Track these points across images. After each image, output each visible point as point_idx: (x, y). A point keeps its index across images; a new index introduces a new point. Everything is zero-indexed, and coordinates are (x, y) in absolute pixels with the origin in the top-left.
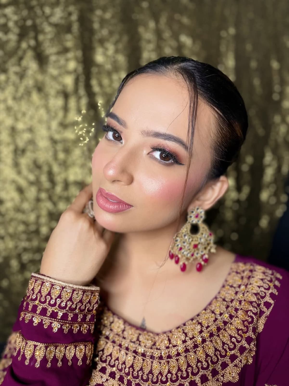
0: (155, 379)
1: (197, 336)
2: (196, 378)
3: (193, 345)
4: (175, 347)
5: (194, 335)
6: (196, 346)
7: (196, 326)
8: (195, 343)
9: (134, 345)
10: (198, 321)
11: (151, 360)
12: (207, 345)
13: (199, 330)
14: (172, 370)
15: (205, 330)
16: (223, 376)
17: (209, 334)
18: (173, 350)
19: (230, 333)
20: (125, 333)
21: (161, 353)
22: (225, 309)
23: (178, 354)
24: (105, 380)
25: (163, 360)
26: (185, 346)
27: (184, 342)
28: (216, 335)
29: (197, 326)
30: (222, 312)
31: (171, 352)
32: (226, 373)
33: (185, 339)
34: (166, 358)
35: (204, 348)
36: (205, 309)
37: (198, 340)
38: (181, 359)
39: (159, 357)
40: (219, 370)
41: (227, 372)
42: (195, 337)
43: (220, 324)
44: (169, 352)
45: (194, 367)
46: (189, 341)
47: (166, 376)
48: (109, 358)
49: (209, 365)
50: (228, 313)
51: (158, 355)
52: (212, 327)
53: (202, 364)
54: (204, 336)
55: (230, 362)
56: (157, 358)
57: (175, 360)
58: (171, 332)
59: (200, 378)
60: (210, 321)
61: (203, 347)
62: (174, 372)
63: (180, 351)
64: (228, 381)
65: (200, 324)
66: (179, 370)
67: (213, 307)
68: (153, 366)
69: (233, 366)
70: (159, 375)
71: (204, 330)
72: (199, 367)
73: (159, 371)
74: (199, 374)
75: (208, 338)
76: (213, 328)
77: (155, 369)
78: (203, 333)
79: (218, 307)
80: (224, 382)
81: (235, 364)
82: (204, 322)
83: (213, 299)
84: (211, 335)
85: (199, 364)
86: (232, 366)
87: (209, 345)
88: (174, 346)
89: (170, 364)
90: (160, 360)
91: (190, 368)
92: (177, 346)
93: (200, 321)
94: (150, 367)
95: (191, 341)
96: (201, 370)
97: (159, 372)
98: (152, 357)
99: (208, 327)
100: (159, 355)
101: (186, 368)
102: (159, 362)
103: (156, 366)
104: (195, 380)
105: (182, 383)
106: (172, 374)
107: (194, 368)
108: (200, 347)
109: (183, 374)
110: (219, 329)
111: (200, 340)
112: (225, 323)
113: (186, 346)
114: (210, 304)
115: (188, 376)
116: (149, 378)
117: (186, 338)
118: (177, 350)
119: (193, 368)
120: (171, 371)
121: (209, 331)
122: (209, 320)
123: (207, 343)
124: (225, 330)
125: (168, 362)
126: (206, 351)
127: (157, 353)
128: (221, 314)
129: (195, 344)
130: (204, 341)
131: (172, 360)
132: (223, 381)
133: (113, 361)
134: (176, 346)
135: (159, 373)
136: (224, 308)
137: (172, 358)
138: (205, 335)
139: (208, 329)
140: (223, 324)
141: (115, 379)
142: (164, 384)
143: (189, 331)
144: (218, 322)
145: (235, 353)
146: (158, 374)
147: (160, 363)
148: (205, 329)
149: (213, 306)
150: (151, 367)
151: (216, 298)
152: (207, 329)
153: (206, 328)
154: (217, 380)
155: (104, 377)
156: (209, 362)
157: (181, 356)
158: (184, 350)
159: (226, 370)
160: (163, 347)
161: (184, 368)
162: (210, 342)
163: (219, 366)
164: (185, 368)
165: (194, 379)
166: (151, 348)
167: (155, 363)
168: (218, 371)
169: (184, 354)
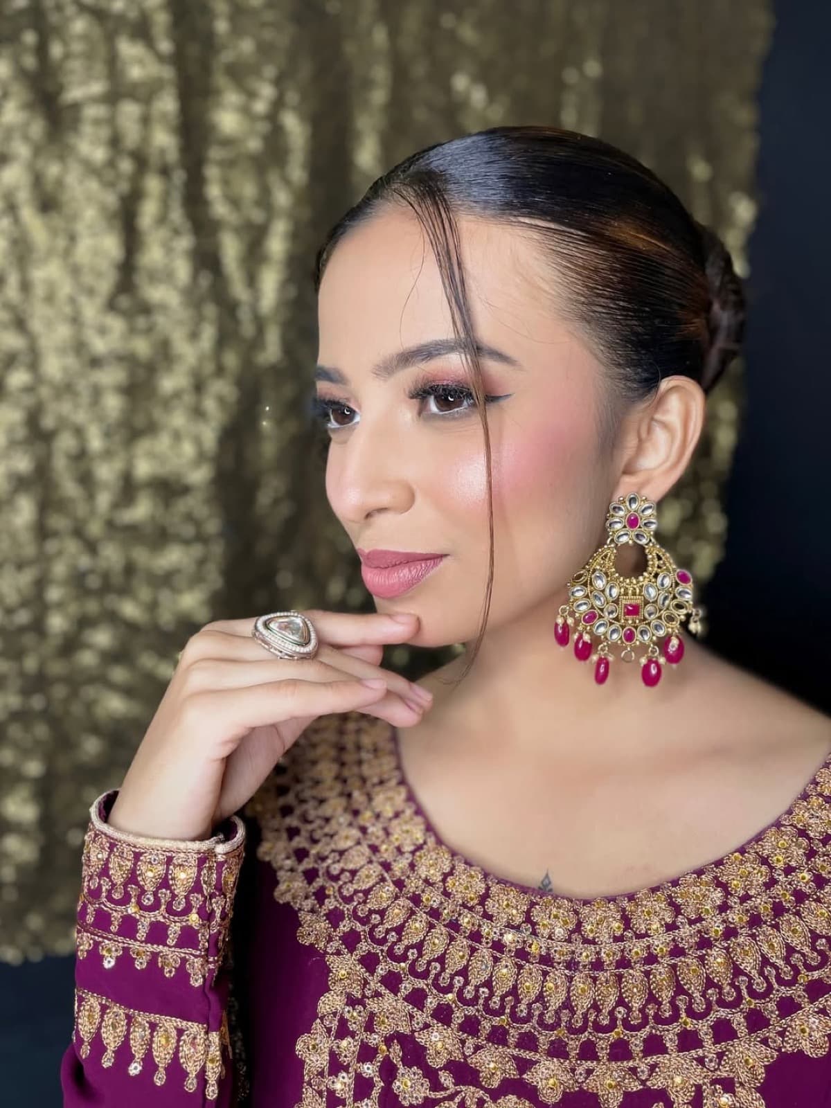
0: (577, 1021)
1: (710, 917)
2: (700, 1025)
3: (696, 939)
4: (644, 938)
5: (702, 912)
6: (704, 943)
7: (709, 891)
8: (703, 934)
9: (518, 937)
10: (716, 878)
11: (566, 971)
12: (739, 944)
13: (718, 903)
14: (630, 998)
15: (736, 906)
16: (782, 1034)
17: (746, 919)
18: (634, 945)
19: (813, 926)
20: (489, 903)
21: (598, 953)
22: (804, 859)
23: (651, 959)
24: (421, 1025)
25: (603, 970)
26: (674, 940)
27: (671, 927)
28: (768, 923)
29: (712, 890)
30: (793, 864)
31: (630, 951)
32: (791, 1026)
33: (674, 922)
34: (614, 968)
35: (731, 950)
36: (742, 851)
37: (712, 927)
38: (658, 973)
39: (591, 963)
40: (772, 1017)
41: (796, 1025)
42: (704, 920)
43: (784, 895)
44: (622, 951)
45: (696, 996)
46: (687, 926)
47: (611, 1013)
48: (436, 968)
49: (742, 996)
50: (810, 870)
51: (590, 958)
52: (759, 901)
53: (720, 993)
54: (733, 919)
55: (806, 1000)
56: (584, 966)
57: (642, 972)
58: (631, 897)
59: (711, 1026)
60: (755, 883)
61: (727, 949)
62: (636, 1005)
63: (656, 952)
64: (796, 1050)
65: (724, 887)
66: (652, 998)
67: (766, 848)
68: (572, 988)
69: (816, 1012)
70: (591, 1011)
71: (733, 904)
72: (711, 999)
73: (590, 1002)
74: (711, 1016)
75: (744, 927)
76: (762, 903)
77: (580, 995)
78: (728, 911)
79: (784, 850)
80: (783, 1050)
81: (821, 1006)
82: (735, 882)
83: (769, 827)
84: (755, 921)
85: (710, 991)
86: (810, 1012)
87: (746, 945)
88: (640, 936)
89: (625, 983)
90: (596, 972)
91: (682, 997)
92: (649, 936)
93: (724, 879)
94: (564, 992)
95: (691, 928)
96: (715, 1007)
97: (591, 1005)
98: (572, 965)
99: (745, 898)
100: (592, 959)
101: (672, 997)
102: (591, 977)
103: (582, 986)
104: (696, 1030)
105: (658, 1033)
106: (629, 1009)
107: (696, 998)
108: (718, 947)
109: (662, 1010)
110: (778, 910)
111: (718, 929)
112: (800, 896)
113: (674, 938)
114: (758, 838)
115: (675, 1017)
116: (560, 1019)
117: (676, 917)
118: (649, 947)
119: (693, 998)
120: (626, 1000)
121: (747, 910)
122: (751, 882)
123: (741, 940)
124: (798, 914)
125: (620, 977)
126: (735, 959)
127: (584, 954)
128: (789, 870)
129: (702, 937)
130: (730, 933)
131: (631, 971)
132: (780, 1048)
133: (447, 975)
134: (646, 935)
135: (589, 1006)
136: (798, 853)
137: (632, 968)
138: (734, 917)
139: (745, 904)
140: (793, 898)
141: (449, 1026)
142: (603, 1033)
143: (687, 901)
144: (777, 890)
145: (823, 978)
146: (588, 1009)
147: (595, 979)
148: (735, 903)
149: (768, 845)
150: (568, 992)
151: (778, 824)
152: (741, 904)
153: (739, 901)
154: (765, 1042)
155: (418, 1016)
156: (743, 987)
157: (659, 963)
158: (669, 949)
159: (791, 1020)
160: (605, 937)
161: (666, 996)
162: (749, 938)
163: (772, 1006)
164: (669, 996)
165: (695, 1027)
166: (569, 941)
167: (578, 980)
168: (769, 1020)
169: (666, 961)
